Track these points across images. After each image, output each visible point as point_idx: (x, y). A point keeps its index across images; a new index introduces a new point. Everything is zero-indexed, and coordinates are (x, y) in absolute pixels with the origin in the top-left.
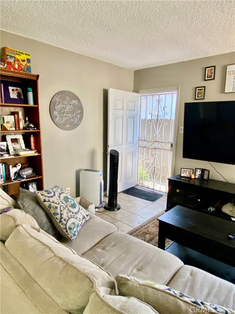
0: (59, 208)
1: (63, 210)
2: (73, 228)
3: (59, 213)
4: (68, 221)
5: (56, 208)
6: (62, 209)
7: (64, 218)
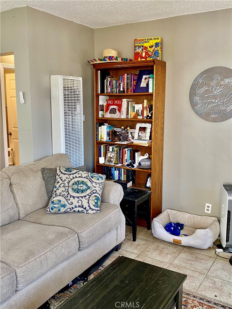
0: (59, 184)
1: (61, 187)
2: (55, 204)
3: (57, 188)
4: (57, 196)
5: (58, 182)
6: (62, 185)
7: (57, 193)
